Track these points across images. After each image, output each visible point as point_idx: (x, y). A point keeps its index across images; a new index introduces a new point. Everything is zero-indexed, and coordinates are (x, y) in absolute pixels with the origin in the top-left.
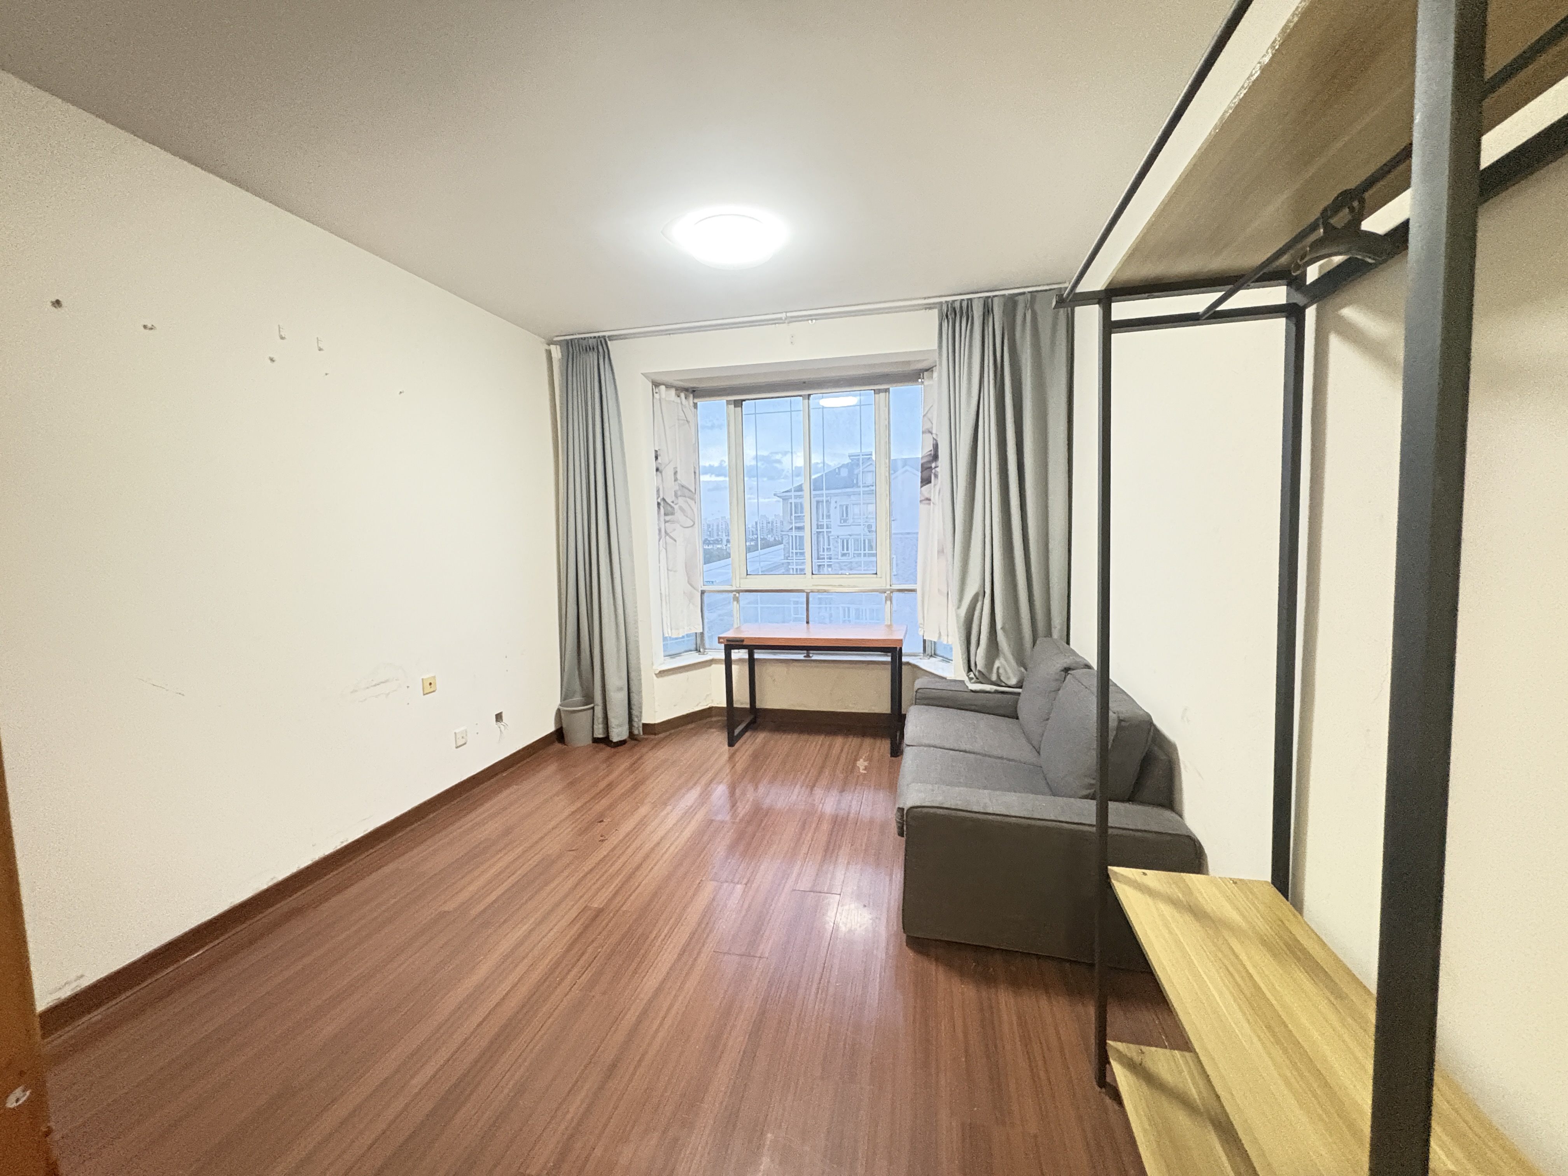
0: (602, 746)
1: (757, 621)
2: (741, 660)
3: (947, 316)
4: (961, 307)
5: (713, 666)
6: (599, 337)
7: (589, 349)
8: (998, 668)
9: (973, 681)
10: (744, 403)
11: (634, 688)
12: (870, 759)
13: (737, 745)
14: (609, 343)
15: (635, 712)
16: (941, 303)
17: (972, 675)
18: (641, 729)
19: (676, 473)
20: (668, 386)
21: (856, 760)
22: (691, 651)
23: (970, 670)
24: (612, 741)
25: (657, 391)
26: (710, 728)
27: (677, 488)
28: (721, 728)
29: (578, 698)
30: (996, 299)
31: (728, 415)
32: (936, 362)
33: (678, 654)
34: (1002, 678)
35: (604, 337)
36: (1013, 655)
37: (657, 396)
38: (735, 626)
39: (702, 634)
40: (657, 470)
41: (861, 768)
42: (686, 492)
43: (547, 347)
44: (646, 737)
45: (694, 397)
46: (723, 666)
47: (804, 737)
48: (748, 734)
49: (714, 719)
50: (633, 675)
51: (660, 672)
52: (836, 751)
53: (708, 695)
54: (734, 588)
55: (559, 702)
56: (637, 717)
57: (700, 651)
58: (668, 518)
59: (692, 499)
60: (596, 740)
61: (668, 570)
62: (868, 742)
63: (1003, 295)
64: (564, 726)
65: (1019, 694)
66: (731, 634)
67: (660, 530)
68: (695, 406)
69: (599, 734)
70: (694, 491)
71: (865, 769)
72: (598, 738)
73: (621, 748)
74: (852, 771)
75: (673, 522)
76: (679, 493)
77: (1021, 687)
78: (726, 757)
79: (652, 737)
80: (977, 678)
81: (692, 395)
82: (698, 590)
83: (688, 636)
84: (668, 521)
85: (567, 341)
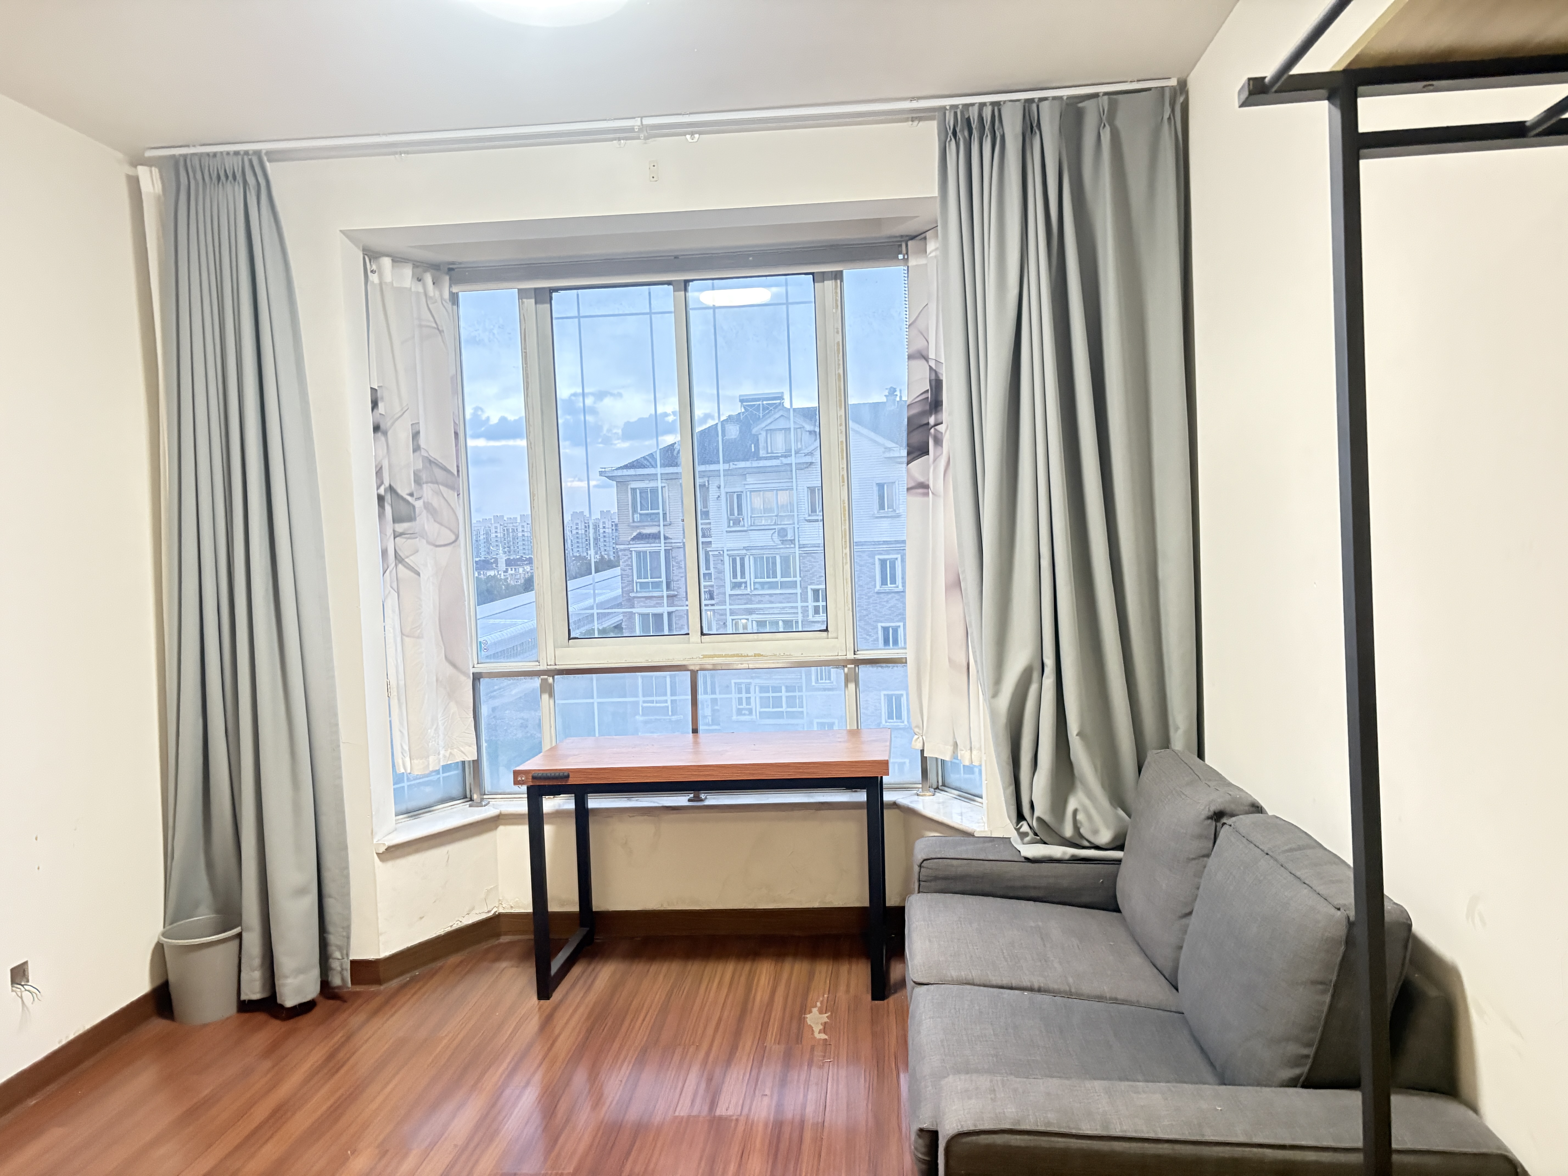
0: (260, 1017)
1: (591, 733)
2: (559, 814)
3: (955, 133)
4: (981, 118)
5: (501, 828)
6: (246, 153)
7: (223, 177)
8: (1075, 812)
9: (1027, 839)
10: (554, 294)
11: (330, 888)
12: (830, 1007)
13: (557, 995)
14: (268, 165)
15: (333, 939)
16: (943, 109)
17: (1025, 828)
18: (348, 975)
19: (416, 435)
20: (398, 260)
21: (804, 1010)
22: (453, 799)
23: (1020, 817)
24: (282, 1007)
25: (374, 267)
26: (497, 959)
27: (420, 465)
28: (523, 958)
29: (204, 915)
30: (1044, 105)
31: (523, 319)
32: (937, 222)
33: (427, 808)
34: (1082, 831)
35: (258, 153)
36: (1103, 786)
37: (374, 278)
38: (546, 746)
39: (476, 764)
40: (377, 428)
41: (817, 1028)
42: (439, 474)
43: (131, 171)
44: (358, 988)
45: (453, 282)
46: (525, 830)
47: (694, 968)
48: (576, 970)
49: (505, 939)
50: (329, 860)
51: (389, 849)
52: (761, 995)
53: (489, 891)
54: (543, 667)
55: (160, 928)
56: (340, 948)
57: (471, 800)
58: (401, 527)
59: (453, 487)
60: (245, 1007)
61: (402, 634)
62: (823, 970)
63: (1060, 98)
64: (172, 979)
65: (1118, 861)
66: (536, 764)
67: (384, 552)
68: (454, 299)
69: (253, 991)
70: (456, 473)
71: (824, 1031)
72: (251, 1002)
73: (304, 1021)
74: (799, 1038)
75: (412, 535)
76: (424, 476)
77: (1121, 848)
78: (533, 1024)
79: (373, 988)
80: (1036, 834)
81: (447, 278)
82: (465, 674)
83: (446, 768)
84: (401, 534)
85: (175, 160)
